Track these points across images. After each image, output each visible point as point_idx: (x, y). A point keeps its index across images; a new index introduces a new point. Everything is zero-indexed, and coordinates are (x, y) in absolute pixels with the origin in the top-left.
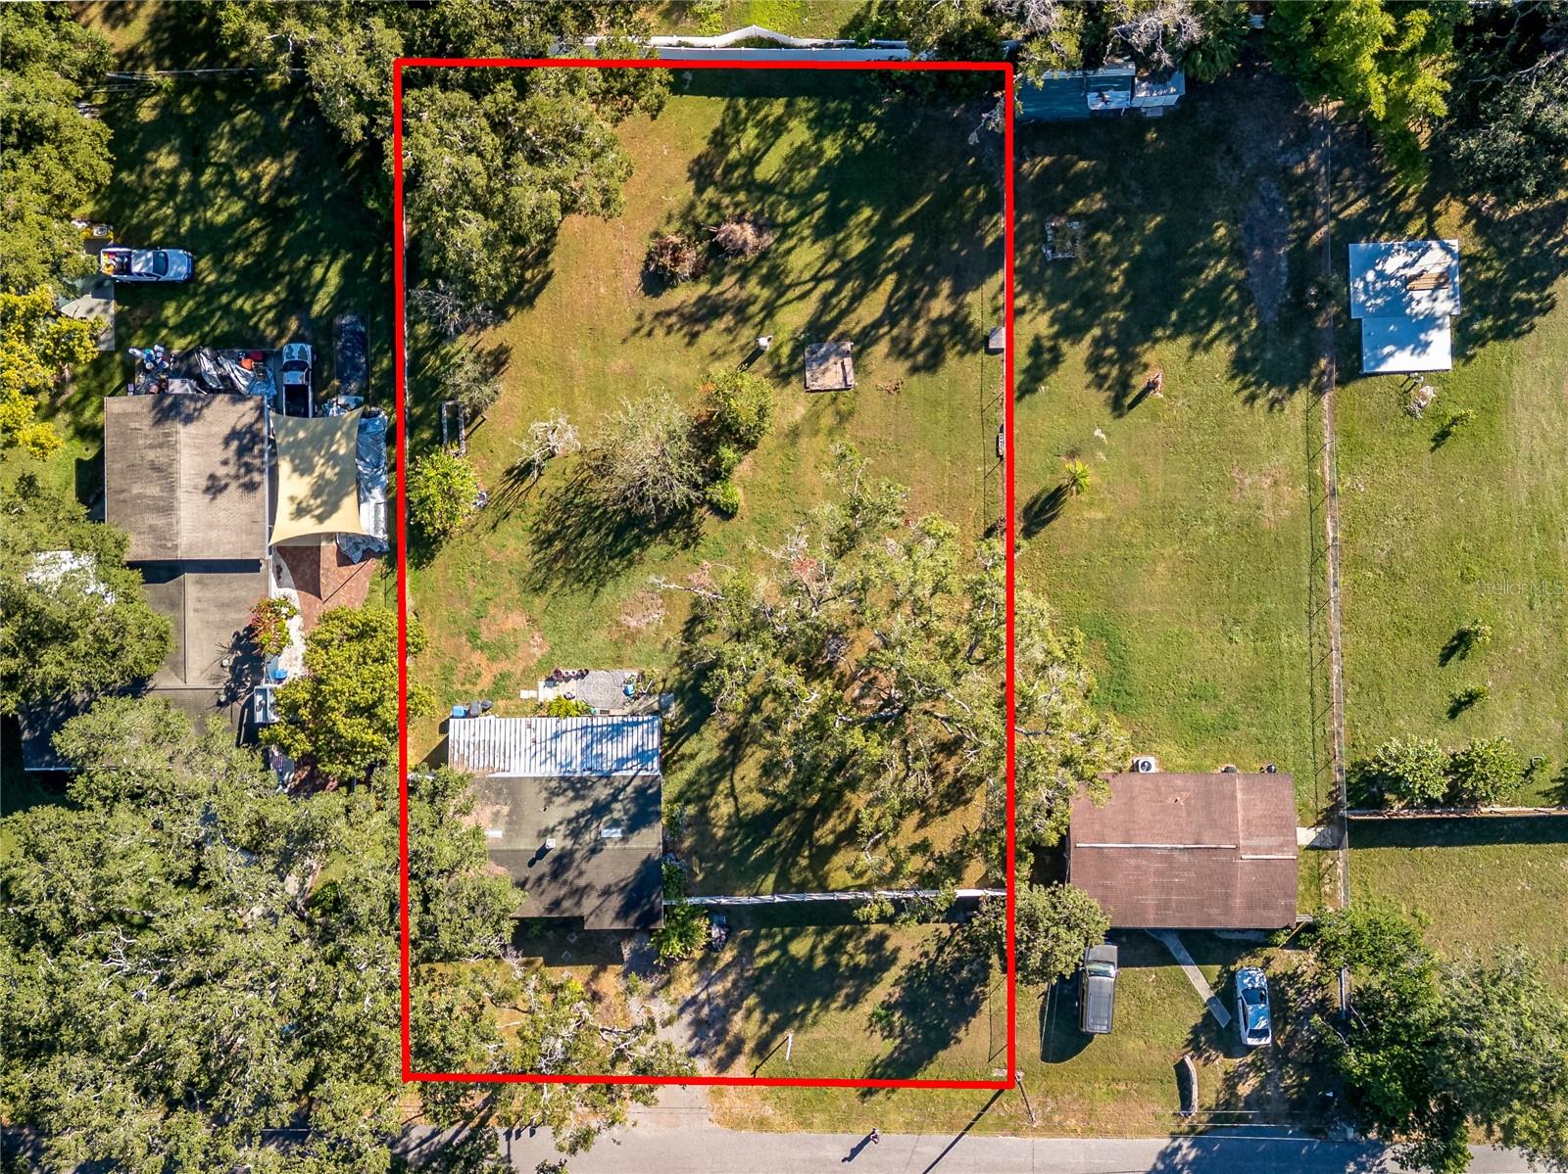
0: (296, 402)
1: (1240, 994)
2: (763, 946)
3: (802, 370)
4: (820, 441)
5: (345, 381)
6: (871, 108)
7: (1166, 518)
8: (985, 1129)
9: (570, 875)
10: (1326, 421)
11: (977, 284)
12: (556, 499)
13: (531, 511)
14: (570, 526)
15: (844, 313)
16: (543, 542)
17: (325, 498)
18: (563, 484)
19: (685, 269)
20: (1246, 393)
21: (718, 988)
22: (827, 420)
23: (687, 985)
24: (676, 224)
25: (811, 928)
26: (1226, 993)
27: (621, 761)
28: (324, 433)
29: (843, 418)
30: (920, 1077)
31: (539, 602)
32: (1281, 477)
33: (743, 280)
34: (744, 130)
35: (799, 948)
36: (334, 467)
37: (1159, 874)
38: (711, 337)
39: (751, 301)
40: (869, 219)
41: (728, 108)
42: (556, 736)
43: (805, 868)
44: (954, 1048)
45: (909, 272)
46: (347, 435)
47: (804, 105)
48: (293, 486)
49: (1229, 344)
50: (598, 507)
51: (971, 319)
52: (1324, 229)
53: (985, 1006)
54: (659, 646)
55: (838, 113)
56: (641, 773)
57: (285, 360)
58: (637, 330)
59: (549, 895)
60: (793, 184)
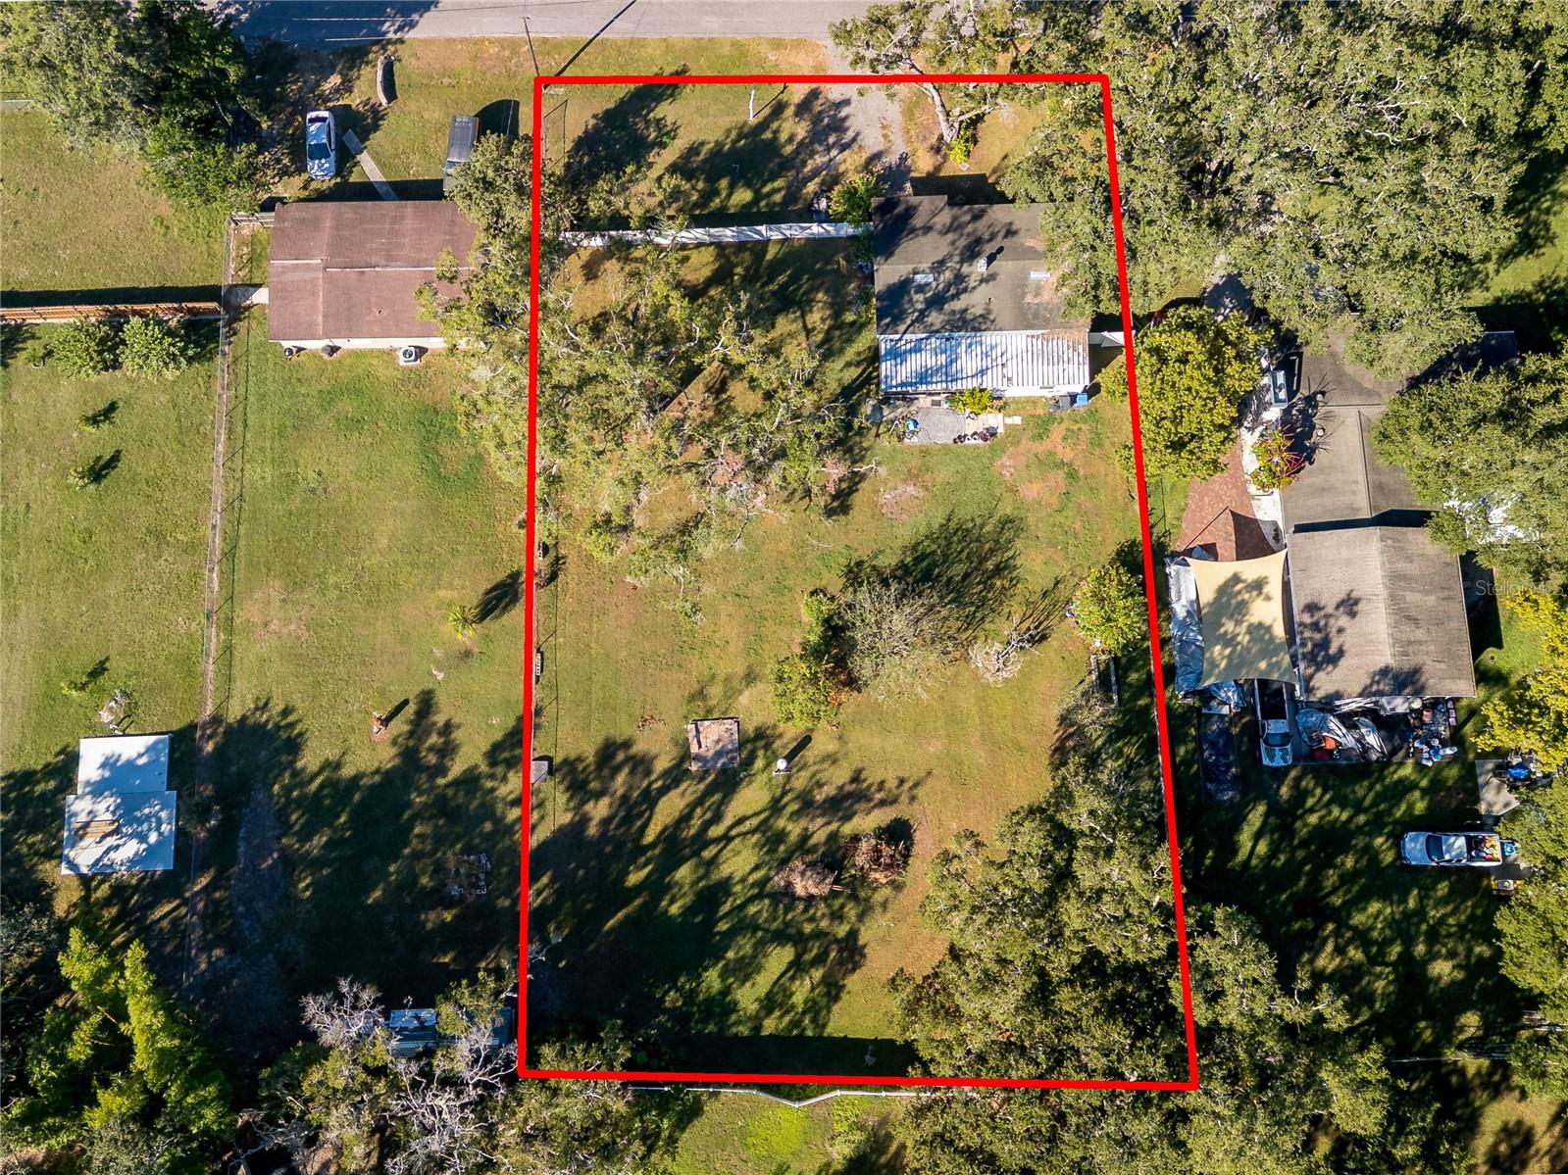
0: (1271, 698)
1: (332, 154)
2: (778, 198)
3: (742, 744)
4: (722, 671)
5: (1224, 732)
6: (669, 1025)
7: (375, 591)
8: (573, 42)
9: (963, 242)
10: (211, 687)
11: (561, 832)
12: (993, 611)
13: (1019, 599)
14: (978, 584)
15: (700, 801)
16: (1006, 567)
17: (1234, 601)
18: (987, 626)
19: (864, 846)
20: (291, 718)
21: (819, 160)
22: (715, 691)
23: (849, 161)
24: (878, 897)
25: (732, 211)
26: (345, 158)
27: (917, 350)
28: (1240, 666)
29: (700, 694)
30: (632, 87)
31: (1006, 509)
32: (259, 631)
33: (805, 837)
34: (806, 1002)
35: (743, 195)
36: (1226, 632)
37: (399, 245)
38: (837, 778)
39: (796, 816)
40: (672, 902)
41: (824, 1026)
42: (983, 372)
43: (736, 265)
44: (599, 111)
45: (630, 845)
46: (1214, 665)
47: (741, 1028)
48: (1267, 612)
49: (303, 770)
50: (951, 602)
51: (568, 795)
52: (197, 888)
53: (569, 146)
54: (884, 467)
55: (705, 1021)
56: (897, 337)
57: (1289, 747)
58: (916, 785)
59: (981, 226)
60: (753, 941)
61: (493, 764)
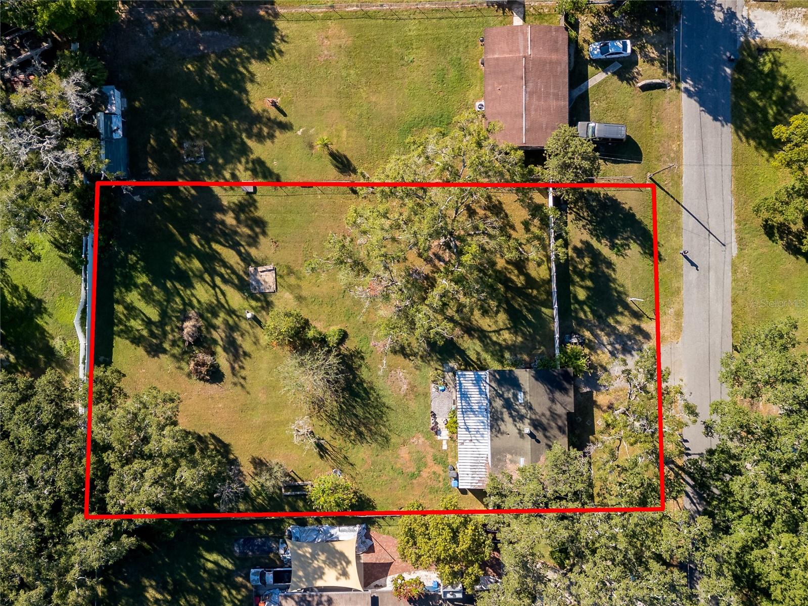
0: (284, 578)
1: (603, 57)
2: (582, 315)
3: (264, 294)
4: (304, 284)
5: (271, 550)
6: (120, 257)
7: (346, 96)
8: (679, 194)
9: (545, 421)
10: (293, 11)
11: (217, 199)
12: (337, 430)
13: (343, 444)
14: (352, 422)
15: (234, 272)
16: (361, 437)
17: (336, 560)
18: (328, 427)
19: (208, 359)
20: (277, 54)
21: (605, 339)
22: (292, 280)
23: (604, 356)
24: (184, 365)
25: (571, 288)
26: (603, 64)
27: (481, 392)
28: (300, 561)
29: (291, 272)
30: (651, 229)
31: (394, 440)
32: (324, 35)
33: (215, 328)
34: (131, 327)
35: (582, 295)
36: (319, 555)
37: (539, 99)
38: (246, 344)
39: (226, 323)
40: (181, 258)
41: (119, 336)
42: (467, 429)
43: (538, 291)
44: (634, 211)
45: (210, 236)
46: (299, 547)
47: (118, 294)
48: (330, 578)
49: (251, 63)
50: (341, 407)
51: (237, 202)
52: (188, 11)
54: (418, 372)
55: (122, 275)
56: (488, 381)
57: (260, 583)
58: (242, 386)
59: (556, 432)
60: (162, 300)
61: (253, 162)
